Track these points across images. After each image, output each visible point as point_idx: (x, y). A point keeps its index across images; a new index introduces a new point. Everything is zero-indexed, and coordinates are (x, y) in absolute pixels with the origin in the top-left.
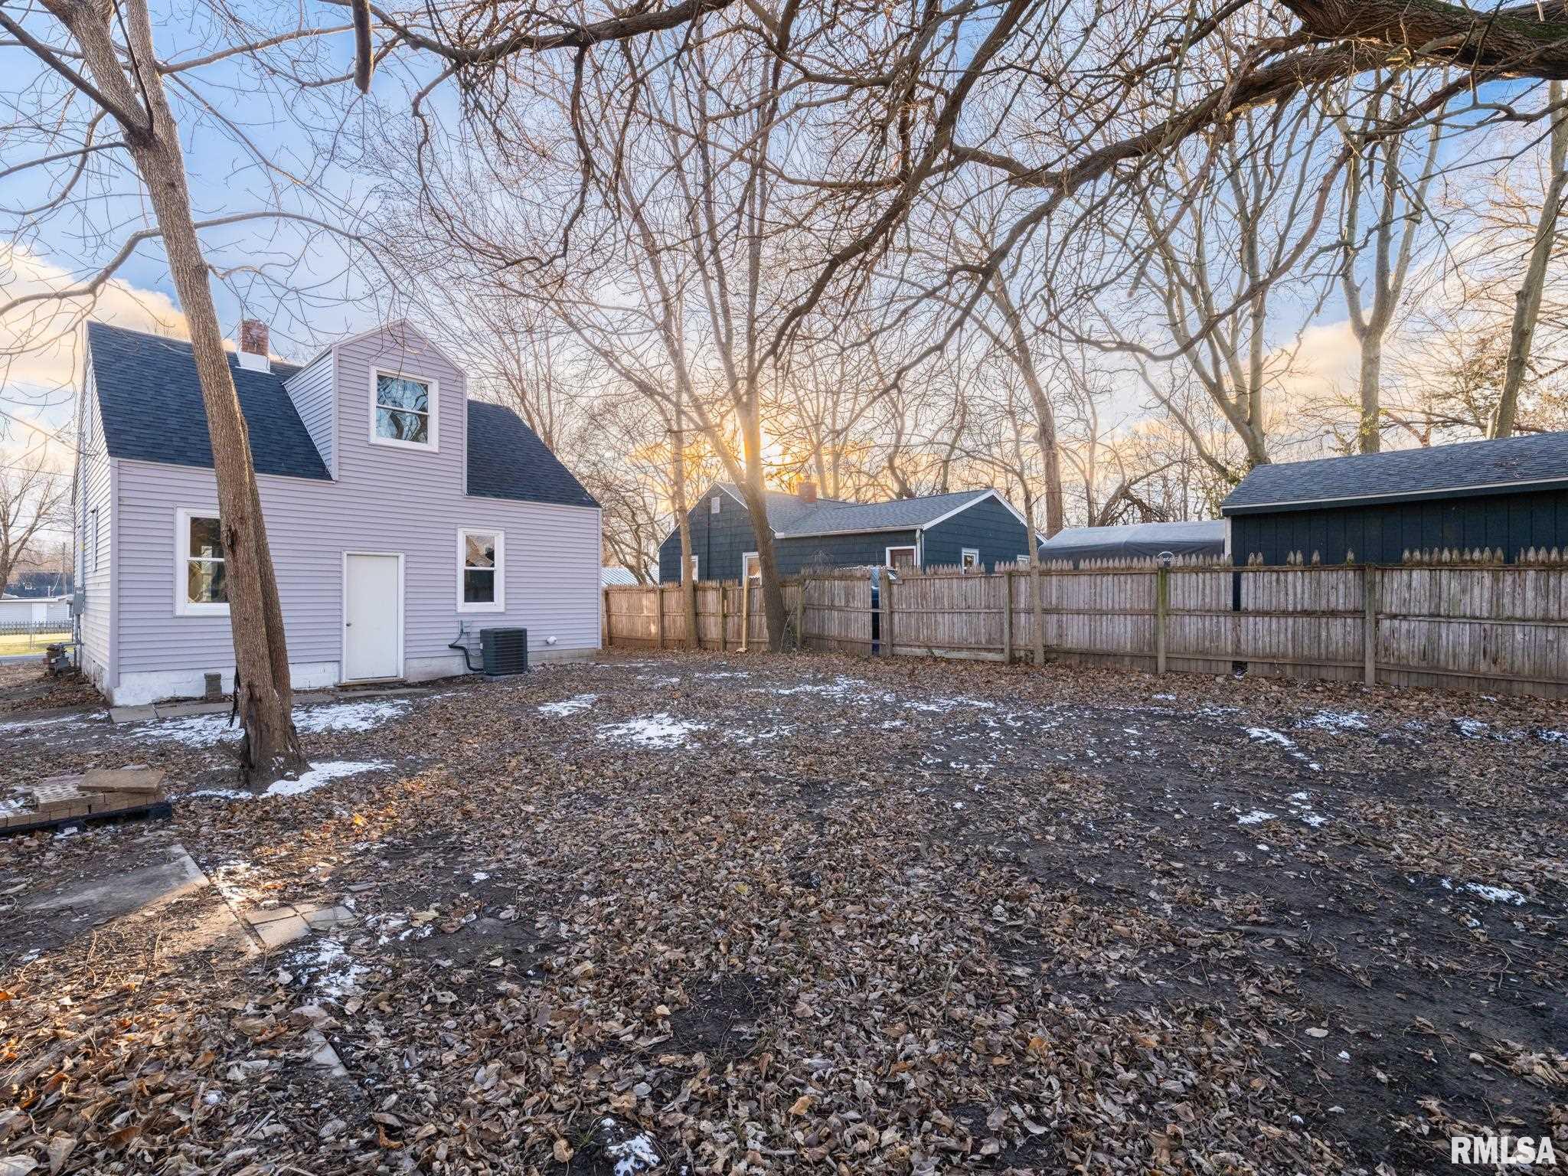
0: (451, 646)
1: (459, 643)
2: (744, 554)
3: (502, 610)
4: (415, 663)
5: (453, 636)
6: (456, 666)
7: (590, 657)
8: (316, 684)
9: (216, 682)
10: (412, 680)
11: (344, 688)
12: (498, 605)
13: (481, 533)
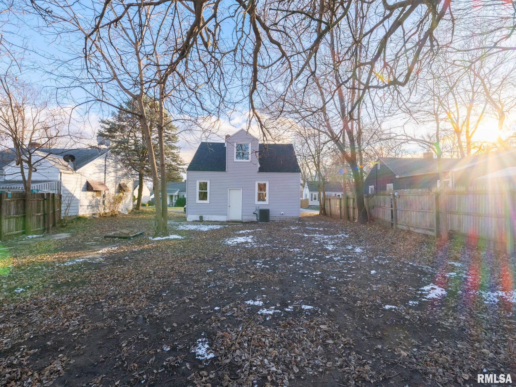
0: (254, 213)
1: (255, 212)
2: (387, 185)
3: (268, 204)
4: (244, 217)
5: (254, 210)
6: (254, 218)
7: (296, 219)
8: (222, 220)
9: (201, 217)
10: (244, 221)
11: (228, 222)
12: (267, 202)
13: (262, 182)
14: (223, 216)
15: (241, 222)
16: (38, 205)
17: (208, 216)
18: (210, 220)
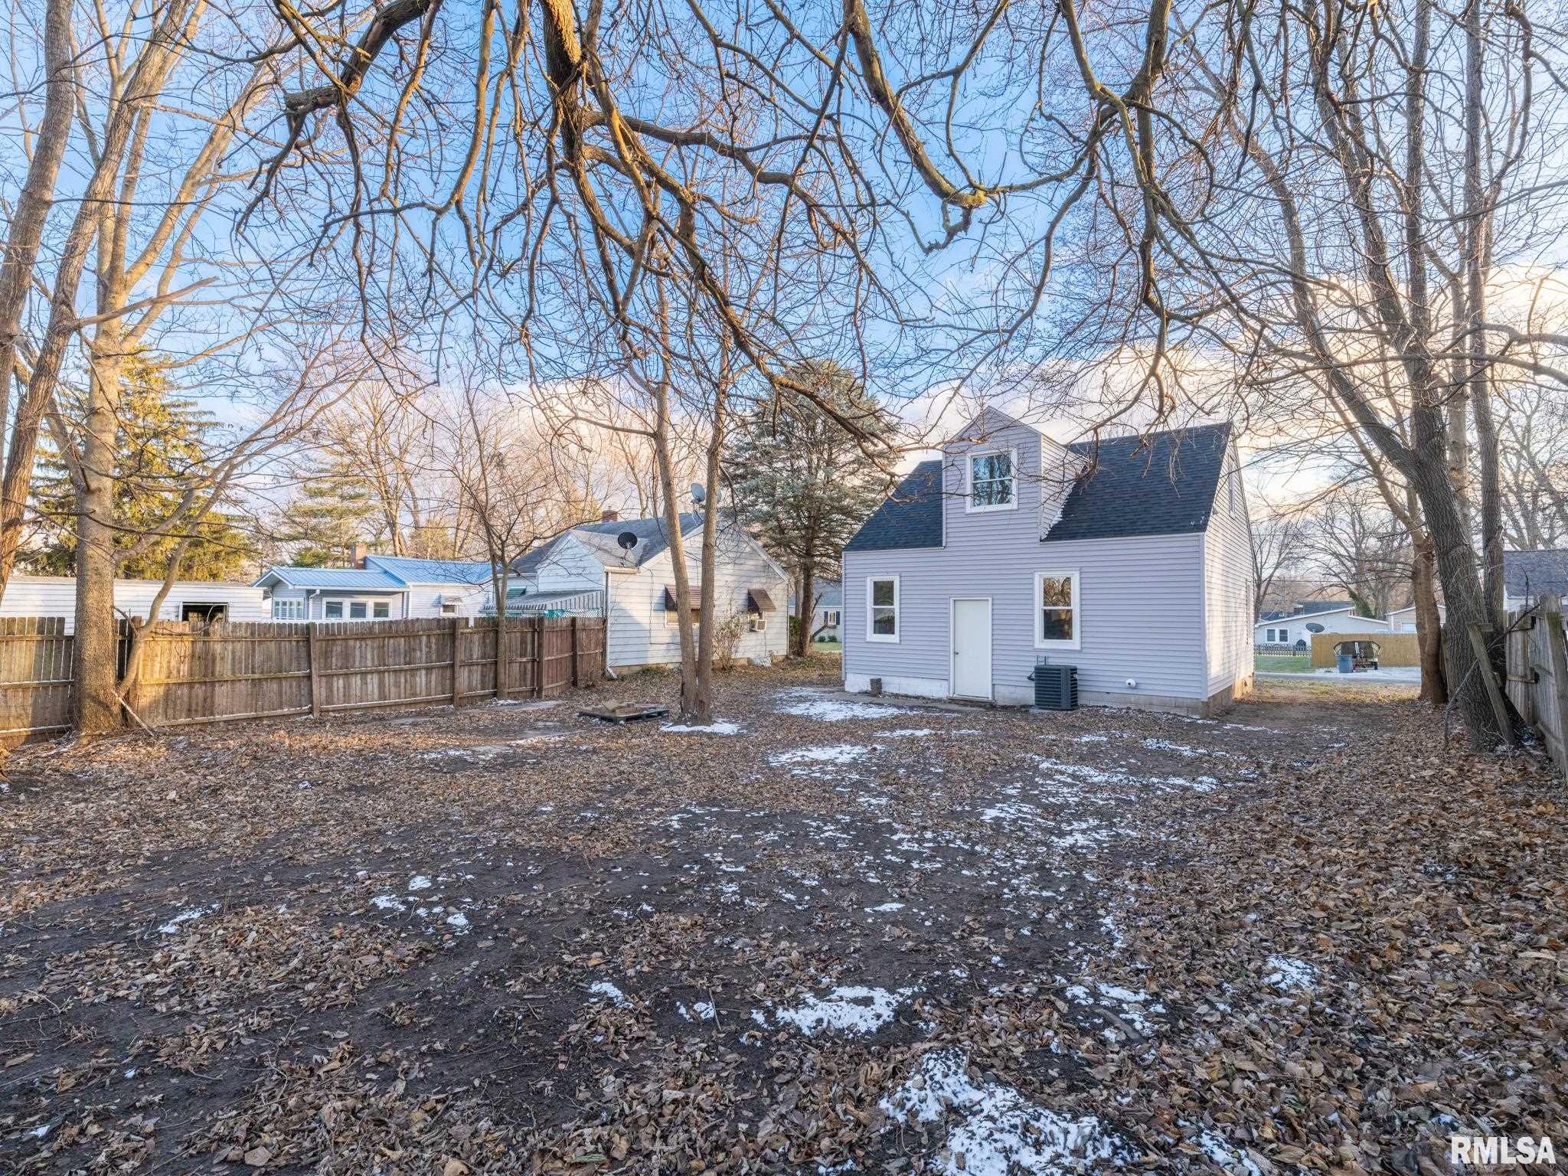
0: (1030, 678)
3: (1078, 647)
4: (998, 688)
5: (1031, 669)
9: (877, 684)
10: (1000, 703)
11: (952, 701)
12: (1074, 643)
13: (1059, 576)
14: (938, 683)
15: (991, 706)
16: (523, 642)
17: (896, 680)
18: (902, 692)
